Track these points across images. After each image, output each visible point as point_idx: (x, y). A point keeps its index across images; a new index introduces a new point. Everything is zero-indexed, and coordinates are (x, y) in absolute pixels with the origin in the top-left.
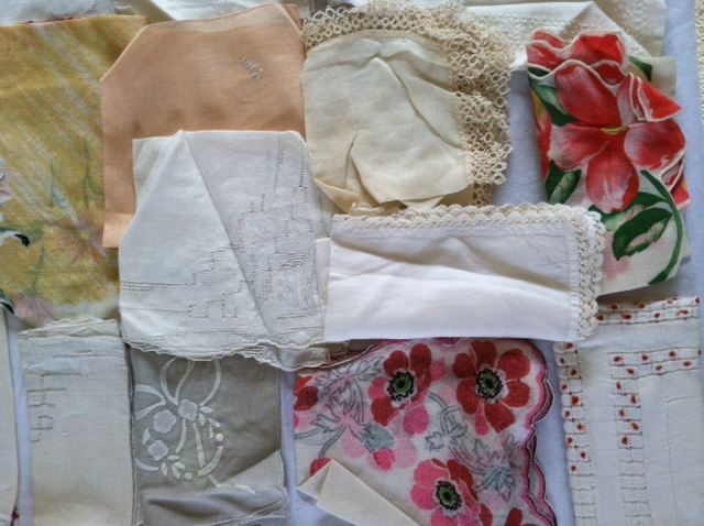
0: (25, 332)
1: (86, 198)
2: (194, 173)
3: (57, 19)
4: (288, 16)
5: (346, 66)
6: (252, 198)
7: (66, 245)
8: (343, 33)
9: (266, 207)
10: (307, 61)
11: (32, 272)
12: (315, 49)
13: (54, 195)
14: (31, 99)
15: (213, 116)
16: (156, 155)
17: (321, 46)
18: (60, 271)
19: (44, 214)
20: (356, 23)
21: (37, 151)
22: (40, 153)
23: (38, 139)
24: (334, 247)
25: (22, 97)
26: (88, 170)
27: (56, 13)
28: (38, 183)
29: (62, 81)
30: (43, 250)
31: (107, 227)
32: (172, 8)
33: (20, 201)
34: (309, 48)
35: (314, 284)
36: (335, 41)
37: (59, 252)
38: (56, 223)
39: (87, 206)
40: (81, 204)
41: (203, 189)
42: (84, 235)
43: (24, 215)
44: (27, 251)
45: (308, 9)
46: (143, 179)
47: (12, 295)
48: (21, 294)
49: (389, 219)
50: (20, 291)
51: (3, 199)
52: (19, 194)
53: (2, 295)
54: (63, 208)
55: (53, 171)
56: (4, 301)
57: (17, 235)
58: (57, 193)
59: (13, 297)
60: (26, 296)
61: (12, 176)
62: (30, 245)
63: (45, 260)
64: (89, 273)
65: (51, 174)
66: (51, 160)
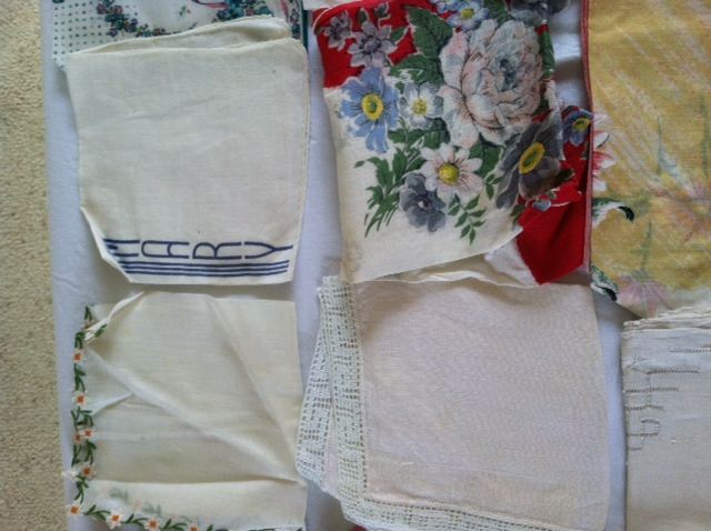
0: (637, 322)
1: (706, 167)
7: (679, 220)
11: (639, 252)
13: (662, 160)
14: (636, 45)
18: (673, 251)
19: (651, 183)
21: (642, 107)
22: (645, 109)
23: (642, 92)
25: (624, 41)
26: (706, 132)
28: (643, 145)
30: (650, 225)
33: (623, 167)
37: (670, 227)
38: (665, 193)
39: (706, 173)
40: (698, 172)
42: (702, 208)
43: (627, 183)
44: (633, 226)
47: (617, 279)
48: (628, 277)
50: (625, 274)
51: (606, 164)
52: (623, 158)
53: (603, 279)
54: (675, 175)
55: (660, 131)
56: (605, 285)
57: (621, 208)
58: (667, 157)
59: (617, 282)
60: (634, 280)
61: (617, 137)
62: (635, 220)
63: (654, 238)
64: (706, 253)
65: (657, 137)
66: (658, 119)
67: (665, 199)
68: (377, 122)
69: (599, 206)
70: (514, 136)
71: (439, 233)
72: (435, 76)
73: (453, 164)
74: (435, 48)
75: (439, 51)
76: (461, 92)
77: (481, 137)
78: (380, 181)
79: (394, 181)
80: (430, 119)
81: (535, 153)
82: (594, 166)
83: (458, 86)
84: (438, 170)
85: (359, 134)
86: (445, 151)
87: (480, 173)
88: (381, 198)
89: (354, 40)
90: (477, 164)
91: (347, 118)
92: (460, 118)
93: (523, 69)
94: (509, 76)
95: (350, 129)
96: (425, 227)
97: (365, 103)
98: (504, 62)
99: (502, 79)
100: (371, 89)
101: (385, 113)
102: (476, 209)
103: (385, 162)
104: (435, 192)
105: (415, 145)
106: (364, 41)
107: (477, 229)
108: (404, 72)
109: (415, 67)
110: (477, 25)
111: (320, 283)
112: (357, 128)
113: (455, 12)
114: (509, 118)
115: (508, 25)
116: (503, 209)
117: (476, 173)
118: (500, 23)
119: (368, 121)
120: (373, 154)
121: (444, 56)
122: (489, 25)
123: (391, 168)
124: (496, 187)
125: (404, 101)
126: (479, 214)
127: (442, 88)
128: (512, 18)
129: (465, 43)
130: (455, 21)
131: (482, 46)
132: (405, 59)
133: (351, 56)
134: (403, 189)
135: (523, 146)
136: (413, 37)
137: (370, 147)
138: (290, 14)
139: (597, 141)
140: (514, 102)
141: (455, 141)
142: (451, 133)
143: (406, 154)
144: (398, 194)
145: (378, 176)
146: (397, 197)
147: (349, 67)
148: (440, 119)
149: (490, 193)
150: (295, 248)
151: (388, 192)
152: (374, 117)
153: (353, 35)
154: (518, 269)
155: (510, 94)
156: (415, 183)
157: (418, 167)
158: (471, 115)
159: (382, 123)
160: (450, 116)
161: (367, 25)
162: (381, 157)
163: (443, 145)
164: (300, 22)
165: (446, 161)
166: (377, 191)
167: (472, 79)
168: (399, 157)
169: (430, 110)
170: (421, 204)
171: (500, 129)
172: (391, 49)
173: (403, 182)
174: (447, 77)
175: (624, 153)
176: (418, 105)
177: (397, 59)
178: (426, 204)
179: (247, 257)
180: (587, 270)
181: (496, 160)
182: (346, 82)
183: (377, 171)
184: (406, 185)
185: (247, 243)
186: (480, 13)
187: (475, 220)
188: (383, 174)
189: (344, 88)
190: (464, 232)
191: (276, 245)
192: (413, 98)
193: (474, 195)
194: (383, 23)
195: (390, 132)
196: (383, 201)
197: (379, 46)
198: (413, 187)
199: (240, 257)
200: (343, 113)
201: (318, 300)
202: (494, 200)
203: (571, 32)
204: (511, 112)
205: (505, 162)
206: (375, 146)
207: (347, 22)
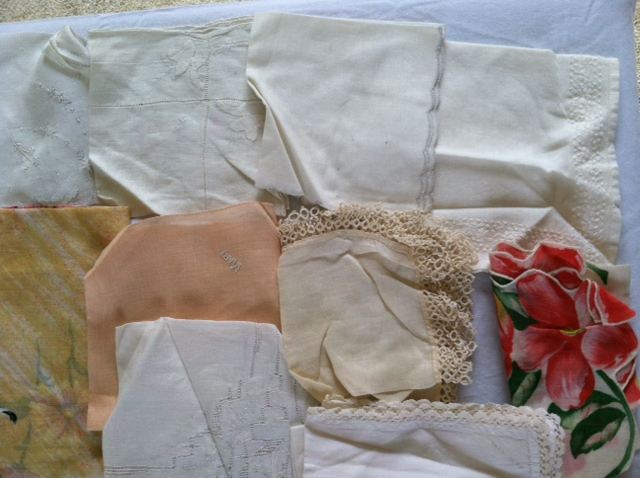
1: (71, 380)
2: (174, 359)
3: (41, 206)
4: (265, 213)
5: (320, 262)
6: (230, 385)
7: (52, 422)
8: (317, 233)
9: (243, 395)
10: (282, 257)
11: (19, 448)
12: (290, 246)
13: (40, 373)
14: (16, 282)
15: (193, 305)
16: (138, 339)
17: (295, 244)
18: (47, 447)
19: (31, 391)
20: (329, 225)
21: (23, 331)
22: (26, 333)
23: (24, 319)
24: (309, 436)
25: (7, 279)
26: (72, 351)
27: (40, 200)
28: (25, 362)
29: (46, 265)
30: (30, 426)
31: (91, 410)
32: (153, 201)
33: (7, 379)
34: (284, 244)
35: (289, 469)
36: (309, 240)
37: (45, 428)
38: (44, 401)
39: (72, 386)
40: (65, 384)
41: (182, 375)
42: (69, 413)
43: (11, 392)
44: (15, 427)
45: (283, 207)
46: (125, 363)
48: (9, 469)
49: (360, 411)
50: (8, 465)
52: (6, 373)
54: (49, 386)
55: (38, 350)
57: (5, 412)
58: (44, 372)
60: (15, 471)
62: (18, 422)
63: (32, 435)
64: (73, 449)
65: (37, 354)
66: (37, 340)
67: (43, 405)
175: (8, 368)
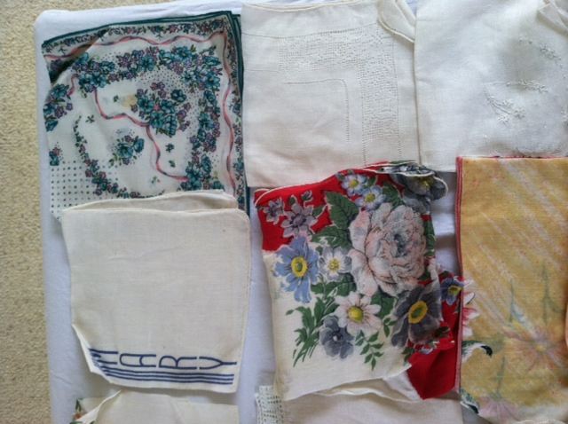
1: (545, 316)
3: (524, 156)
7: (525, 355)
11: (494, 379)
13: (514, 311)
14: (496, 227)
18: (520, 378)
19: (505, 328)
21: (499, 272)
22: (502, 274)
23: (500, 261)
25: (488, 224)
26: (547, 291)
27: (522, 150)
28: (500, 300)
29: (527, 212)
30: (504, 359)
33: (485, 317)
37: (518, 361)
38: (515, 336)
40: (540, 321)
42: (541, 347)
43: (487, 329)
44: (491, 360)
47: (479, 399)
48: (487, 398)
50: (485, 395)
51: (472, 316)
52: (485, 310)
53: (469, 398)
54: (523, 323)
55: (512, 290)
56: (471, 403)
57: (483, 347)
58: (517, 309)
59: (479, 400)
60: (491, 400)
61: (480, 295)
62: (493, 355)
63: (506, 368)
64: (544, 379)
65: (510, 293)
66: (511, 281)
67: (515, 340)
68: (302, 279)
69: (467, 347)
70: (404, 292)
71: (349, 359)
72: (346, 242)
73: (359, 308)
74: (346, 223)
75: (348, 224)
76: (365, 254)
77: (379, 288)
78: (305, 324)
79: (315, 324)
80: (341, 274)
81: (420, 309)
82: (464, 318)
83: (362, 249)
84: (347, 312)
85: (289, 289)
86: (353, 298)
87: (379, 315)
88: (306, 336)
89: (285, 218)
90: (377, 308)
91: (280, 276)
92: (364, 273)
93: (412, 243)
94: (401, 247)
95: (282, 285)
96: (338, 356)
97: (294, 264)
98: (397, 236)
99: (396, 248)
100: (299, 253)
101: (308, 271)
102: (377, 342)
103: (309, 309)
104: (346, 329)
105: (330, 295)
106: (293, 218)
107: (376, 358)
108: (323, 239)
109: (331, 235)
110: (377, 206)
111: (257, 389)
112: (288, 285)
113: (361, 196)
114: (401, 278)
115: (400, 209)
116: (396, 347)
117: (376, 315)
118: (395, 206)
119: (296, 278)
120: (300, 304)
121: (352, 228)
122: (386, 207)
123: (313, 314)
124: (391, 328)
125: (322, 261)
126: (379, 346)
127: (352, 250)
128: (404, 204)
129: (368, 220)
130: (361, 202)
131: (381, 223)
132: (323, 230)
133: (284, 229)
134: (322, 329)
135: (411, 301)
136: (330, 213)
137: (297, 299)
138: (237, 187)
139: (466, 299)
140: (404, 266)
141: (360, 290)
142: (357, 284)
143: (324, 302)
144: (318, 333)
145: (303, 321)
146: (318, 335)
147: (282, 237)
148: (349, 274)
149: (387, 332)
150: (239, 364)
151: (311, 332)
152: (300, 275)
153: (285, 214)
154: (408, 389)
155: (402, 260)
156: (331, 323)
157: (333, 311)
158: (372, 271)
159: (307, 279)
160: (357, 271)
161: (295, 206)
162: (306, 306)
163: (351, 293)
164: (245, 195)
165: (354, 304)
166: (302, 332)
167: (373, 245)
168: (319, 305)
169: (342, 267)
170: (335, 338)
171: (394, 285)
172: (313, 222)
173: (322, 324)
174: (355, 243)
175: (486, 307)
176: (332, 263)
177: (318, 229)
178: (339, 338)
179: (201, 368)
180: (458, 391)
181: (392, 307)
182: (280, 249)
183: (303, 317)
184: (324, 325)
185: (201, 358)
186: (379, 198)
187: (375, 350)
188: (307, 319)
189: (278, 253)
190: (368, 359)
191: (224, 360)
192: (329, 258)
193: (375, 332)
194: (307, 204)
195: (313, 286)
196: (307, 339)
197: (305, 220)
198: (330, 326)
199: (195, 368)
200: (277, 273)
201: (256, 405)
202: (389, 338)
203: (447, 212)
204: (402, 273)
205: (398, 311)
206: (301, 298)
207: (280, 203)
